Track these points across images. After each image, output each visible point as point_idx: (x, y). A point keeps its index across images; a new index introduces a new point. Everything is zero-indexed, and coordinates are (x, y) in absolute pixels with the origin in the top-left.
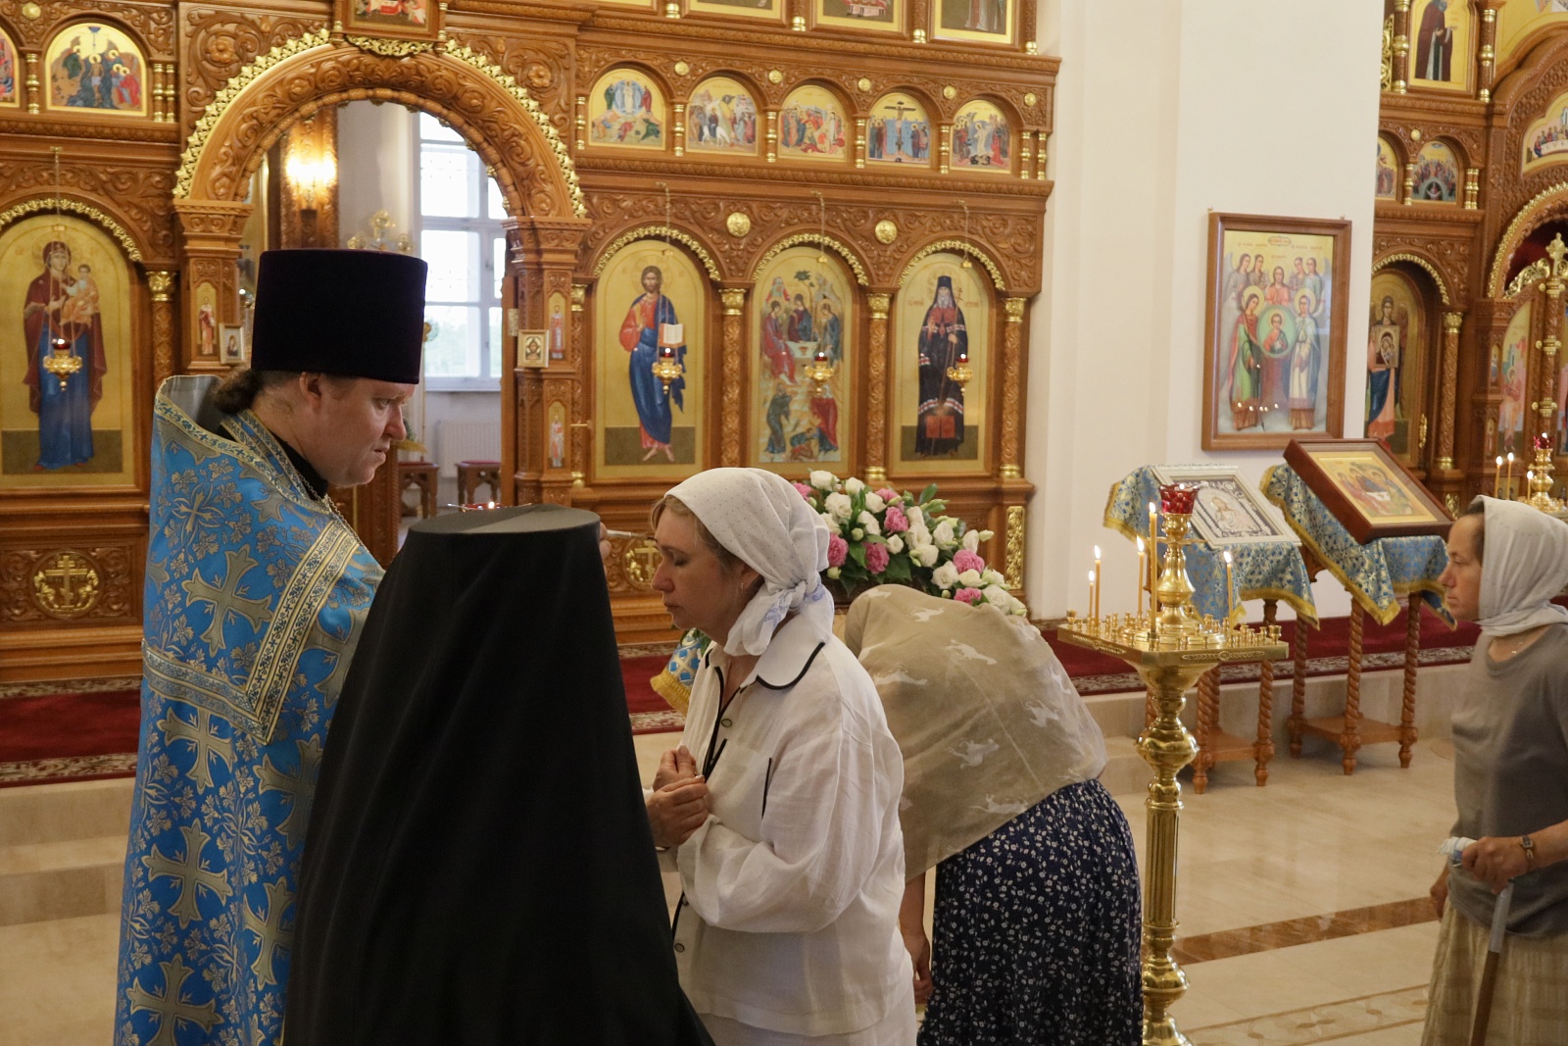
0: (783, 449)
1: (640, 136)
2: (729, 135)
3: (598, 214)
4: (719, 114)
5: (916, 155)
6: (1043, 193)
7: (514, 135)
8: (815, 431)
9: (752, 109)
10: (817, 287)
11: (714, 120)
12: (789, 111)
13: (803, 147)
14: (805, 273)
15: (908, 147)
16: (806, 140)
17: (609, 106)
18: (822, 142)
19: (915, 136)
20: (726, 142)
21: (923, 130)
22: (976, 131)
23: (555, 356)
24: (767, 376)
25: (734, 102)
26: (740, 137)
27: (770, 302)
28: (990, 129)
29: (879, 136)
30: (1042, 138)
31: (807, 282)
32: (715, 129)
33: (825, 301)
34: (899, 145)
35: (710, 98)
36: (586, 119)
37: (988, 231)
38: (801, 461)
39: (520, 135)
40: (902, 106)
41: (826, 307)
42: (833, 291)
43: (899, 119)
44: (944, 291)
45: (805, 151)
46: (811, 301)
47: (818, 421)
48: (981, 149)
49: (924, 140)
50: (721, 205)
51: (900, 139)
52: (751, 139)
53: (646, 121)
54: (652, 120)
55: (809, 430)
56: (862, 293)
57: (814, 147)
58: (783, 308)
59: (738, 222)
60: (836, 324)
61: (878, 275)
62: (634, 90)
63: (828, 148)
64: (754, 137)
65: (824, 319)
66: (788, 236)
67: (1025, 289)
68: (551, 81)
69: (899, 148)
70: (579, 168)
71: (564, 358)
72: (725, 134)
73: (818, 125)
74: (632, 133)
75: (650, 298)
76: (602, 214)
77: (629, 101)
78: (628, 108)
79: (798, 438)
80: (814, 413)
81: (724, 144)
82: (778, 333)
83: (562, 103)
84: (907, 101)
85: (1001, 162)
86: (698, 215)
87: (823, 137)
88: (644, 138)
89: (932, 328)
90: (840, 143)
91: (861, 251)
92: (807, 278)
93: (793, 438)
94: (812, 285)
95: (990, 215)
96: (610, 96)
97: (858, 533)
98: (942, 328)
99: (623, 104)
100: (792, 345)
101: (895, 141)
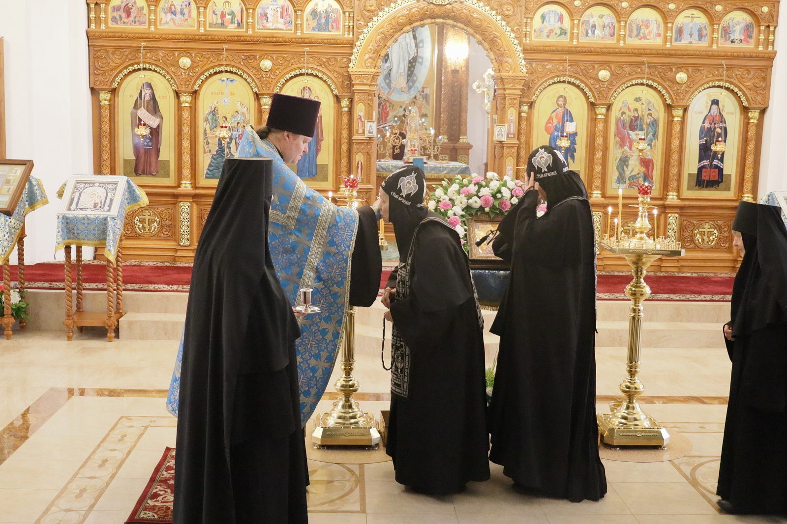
0: (625, 182)
1: (557, 35)
2: (601, 33)
3: (535, 71)
4: (596, 24)
5: (700, 39)
6: (771, 58)
7: (494, 37)
8: (642, 174)
9: (614, 20)
10: (645, 105)
11: (594, 26)
12: (632, 21)
13: (639, 37)
14: (639, 98)
15: (696, 36)
16: (641, 34)
17: (543, 22)
18: (649, 35)
19: (700, 30)
20: (599, 37)
21: (705, 27)
22: (734, 27)
23: (510, 136)
24: (618, 147)
25: (604, 17)
26: (607, 34)
27: (621, 112)
28: (742, 25)
29: (680, 31)
30: (772, 28)
31: (640, 102)
32: (594, 31)
33: (650, 112)
34: (691, 35)
35: (592, 16)
36: (531, 28)
37: (739, 76)
38: (634, 188)
39: (497, 37)
40: (693, 16)
41: (650, 114)
42: (654, 106)
43: (692, 22)
44: (714, 107)
45: (640, 39)
46: (642, 111)
47: (643, 169)
48: (737, 35)
49: (704, 32)
50: (596, 66)
51: (691, 32)
52: (612, 35)
53: (561, 28)
54: (563, 28)
55: (638, 174)
56: (669, 107)
57: (645, 38)
58: (627, 115)
59: (604, 74)
60: (655, 123)
61: (676, 99)
62: (555, 14)
63: (652, 38)
64: (614, 34)
65: (648, 120)
66: (630, 80)
67: (761, 106)
68: (513, 12)
69: (691, 37)
70: (525, 51)
71: (514, 137)
72: (599, 33)
73: (647, 27)
74: (554, 34)
75: (561, 110)
76: (538, 72)
77: (552, 19)
78: (552, 23)
79: (632, 178)
80: (641, 166)
81: (599, 38)
82: (624, 127)
83: (518, 21)
84: (696, 13)
85: (748, 42)
86: (584, 71)
87: (650, 33)
88: (559, 36)
89: (707, 125)
90: (659, 35)
91: (667, 87)
92: (640, 100)
93: (629, 177)
94: (643, 104)
95: (740, 68)
96: (543, 17)
97: (499, 195)
98: (713, 125)
99: (550, 21)
100: (631, 132)
101: (689, 33)
